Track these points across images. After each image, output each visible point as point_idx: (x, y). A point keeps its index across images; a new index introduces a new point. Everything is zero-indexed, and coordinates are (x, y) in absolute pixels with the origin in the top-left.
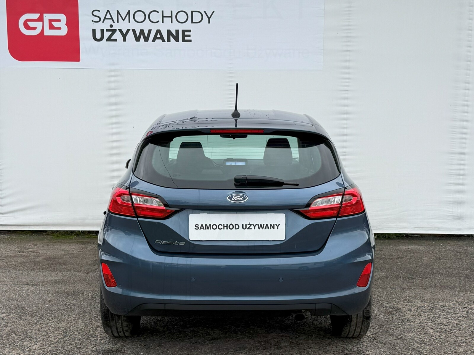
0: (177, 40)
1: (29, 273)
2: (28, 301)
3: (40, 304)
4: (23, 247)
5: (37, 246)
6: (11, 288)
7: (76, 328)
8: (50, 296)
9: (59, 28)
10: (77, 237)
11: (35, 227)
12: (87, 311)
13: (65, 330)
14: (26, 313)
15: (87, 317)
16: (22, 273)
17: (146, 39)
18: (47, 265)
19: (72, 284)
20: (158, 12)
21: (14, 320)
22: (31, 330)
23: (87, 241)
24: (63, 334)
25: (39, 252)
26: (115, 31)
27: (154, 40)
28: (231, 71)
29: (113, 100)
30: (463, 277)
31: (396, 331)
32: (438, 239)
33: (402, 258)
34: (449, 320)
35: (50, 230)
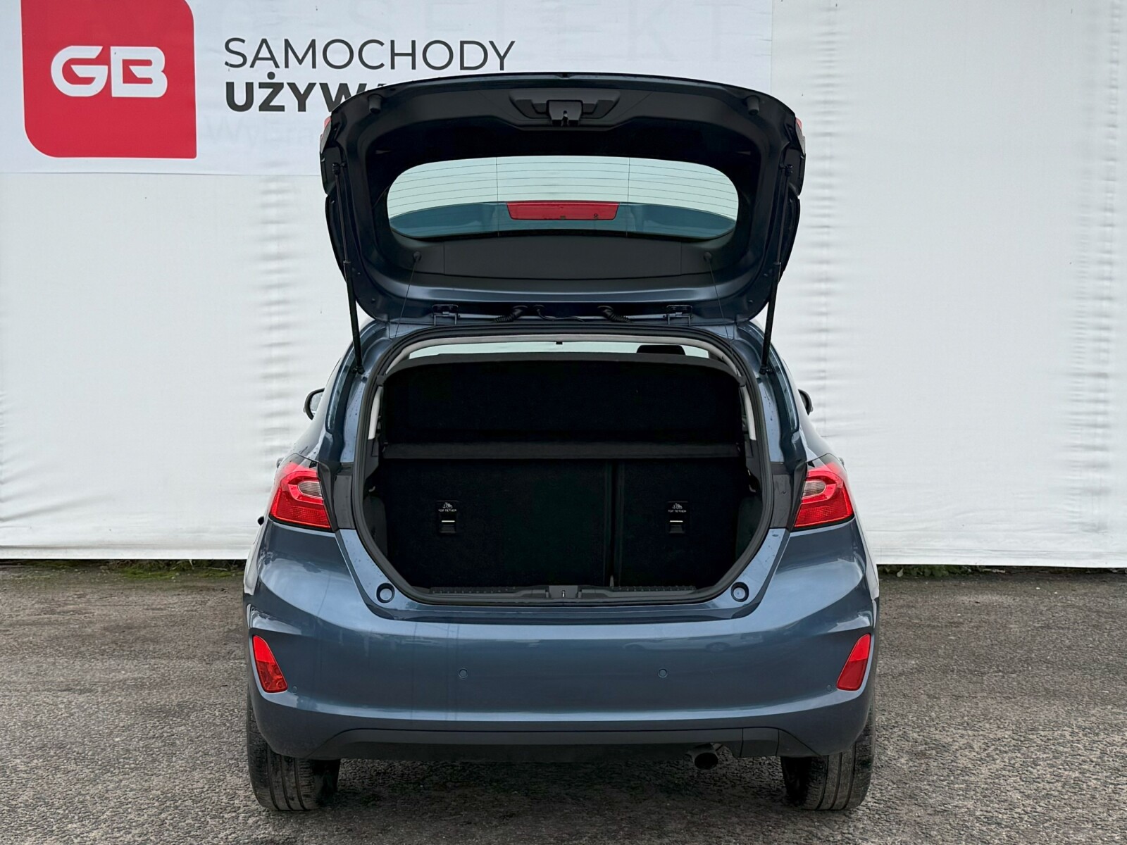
1: (72, 662)
2: (71, 728)
3: (100, 734)
4: (53, 600)
5: (85, 597)
6: (31, 697)
7: (187, 791)
8: (123, 716)
9: (149, 81)
10: (180, 574)
11: (81, 550)
12: (213, 751)
13: (162, 797)
14: (69, 756)
15: (213, 765)
16: (54, 663)
18: (112, 643)
19: (173, 688)
20: (382, 44)
21: (41, 772)
22: (83, 795)
23: (205, 585)
24: (157, 804)
25: (91, 613)
26: (280, 86)
29: (273, 248)
30: (1100, 671)
31: (934, 795)
32: (1048, 580)
33: (958, 624)
34: (1060, 771)
35: (115, 560)
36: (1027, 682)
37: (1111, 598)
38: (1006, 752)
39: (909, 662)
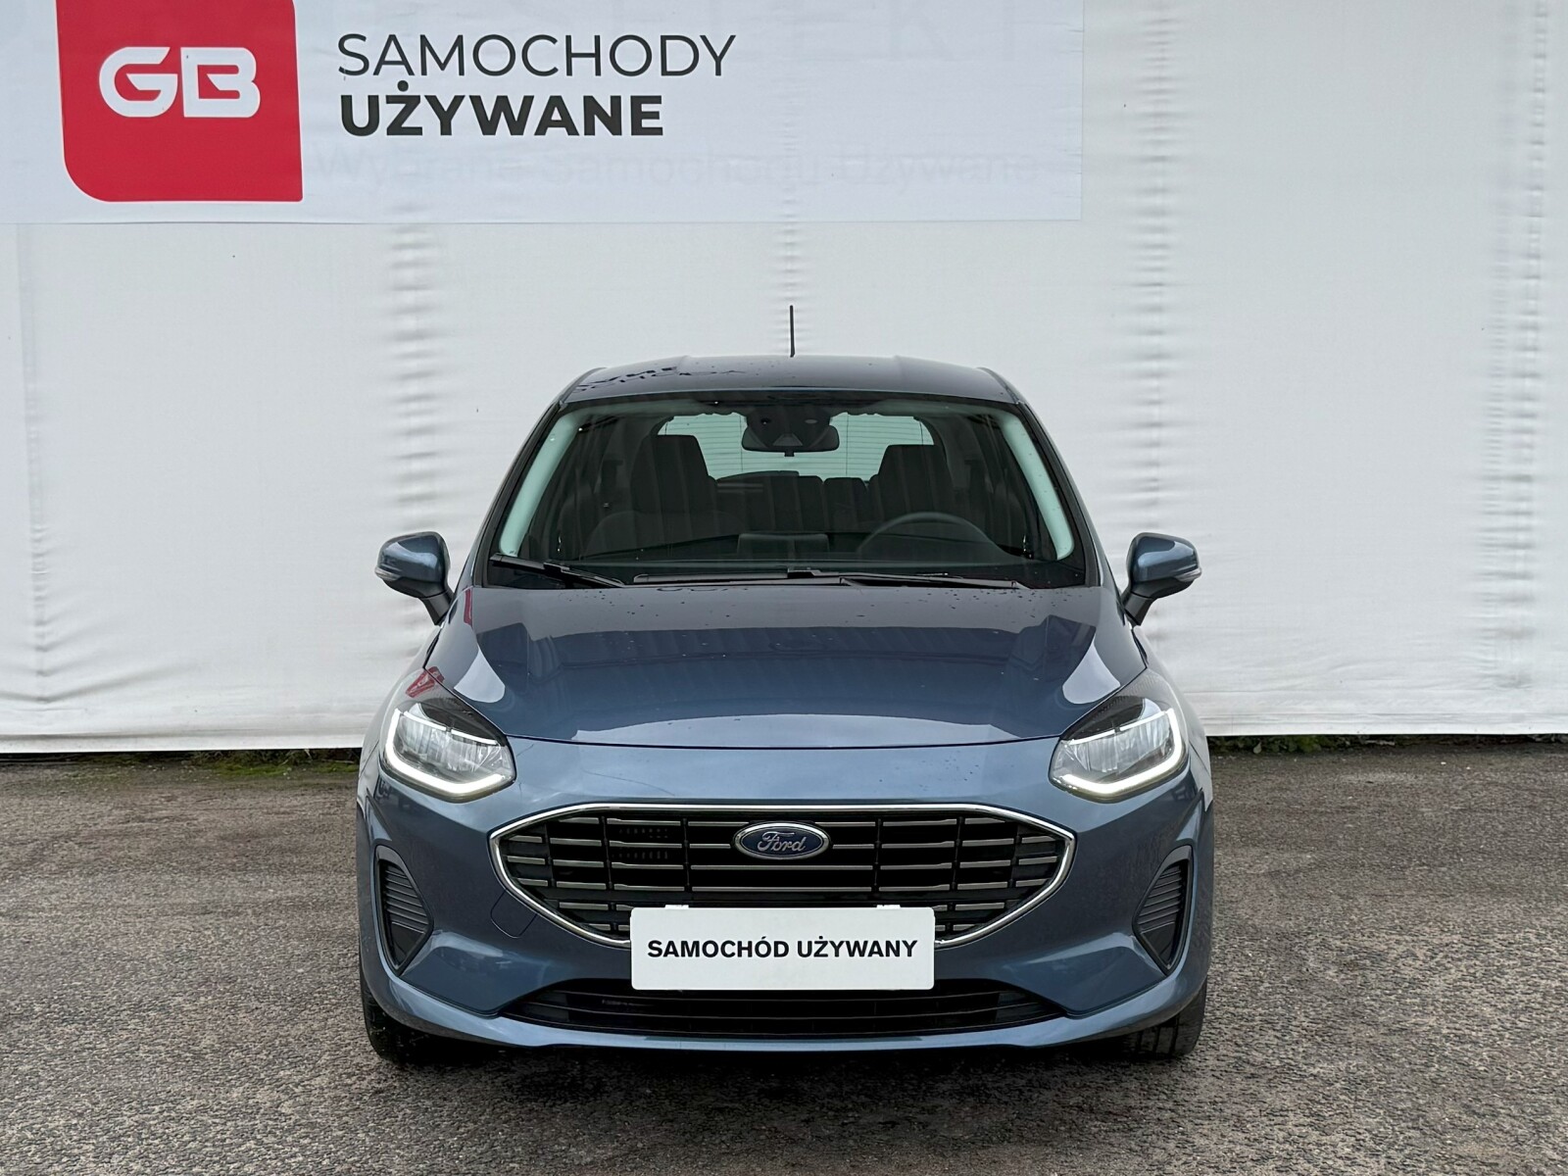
0: (615, 129)
2: (232, 959)
3: (275, 965)
4: (134, 804)
5: (176, 799)
6: (162, 923)
8: (296, 943)
9: (234, 95)
10: (293, 770)
11: (156, 740)
14: (245, 991)
17: (517, 127)
18: (240, 855)
20: (554, 41)
21: (215, 1012)
22: (282, 1037)
25: (194, 819)
26: (416, 100)
27: (541, 131)
28: (789, 227)
29: (410, 323)
30: (1553, 861)
31: (1383, 1012)
32: (1454, 752)
33: (1353, 809)
34: (1535, 980)
35: (202, 751)
36: (1462, 876)
37: (1541, 773)
38: (1459, 960)
39: (1303, 855)
